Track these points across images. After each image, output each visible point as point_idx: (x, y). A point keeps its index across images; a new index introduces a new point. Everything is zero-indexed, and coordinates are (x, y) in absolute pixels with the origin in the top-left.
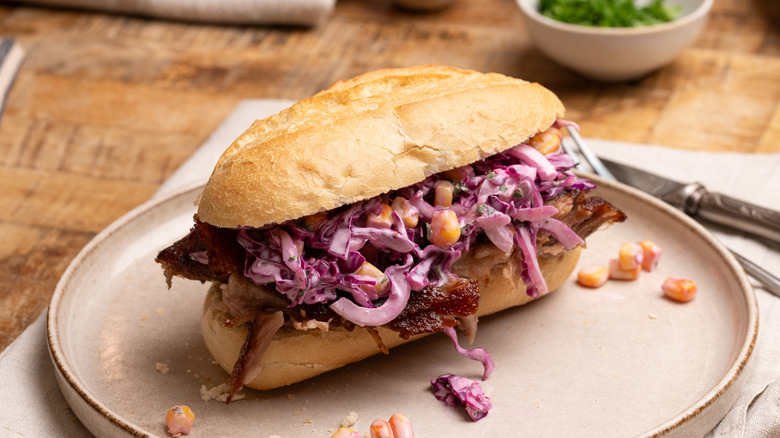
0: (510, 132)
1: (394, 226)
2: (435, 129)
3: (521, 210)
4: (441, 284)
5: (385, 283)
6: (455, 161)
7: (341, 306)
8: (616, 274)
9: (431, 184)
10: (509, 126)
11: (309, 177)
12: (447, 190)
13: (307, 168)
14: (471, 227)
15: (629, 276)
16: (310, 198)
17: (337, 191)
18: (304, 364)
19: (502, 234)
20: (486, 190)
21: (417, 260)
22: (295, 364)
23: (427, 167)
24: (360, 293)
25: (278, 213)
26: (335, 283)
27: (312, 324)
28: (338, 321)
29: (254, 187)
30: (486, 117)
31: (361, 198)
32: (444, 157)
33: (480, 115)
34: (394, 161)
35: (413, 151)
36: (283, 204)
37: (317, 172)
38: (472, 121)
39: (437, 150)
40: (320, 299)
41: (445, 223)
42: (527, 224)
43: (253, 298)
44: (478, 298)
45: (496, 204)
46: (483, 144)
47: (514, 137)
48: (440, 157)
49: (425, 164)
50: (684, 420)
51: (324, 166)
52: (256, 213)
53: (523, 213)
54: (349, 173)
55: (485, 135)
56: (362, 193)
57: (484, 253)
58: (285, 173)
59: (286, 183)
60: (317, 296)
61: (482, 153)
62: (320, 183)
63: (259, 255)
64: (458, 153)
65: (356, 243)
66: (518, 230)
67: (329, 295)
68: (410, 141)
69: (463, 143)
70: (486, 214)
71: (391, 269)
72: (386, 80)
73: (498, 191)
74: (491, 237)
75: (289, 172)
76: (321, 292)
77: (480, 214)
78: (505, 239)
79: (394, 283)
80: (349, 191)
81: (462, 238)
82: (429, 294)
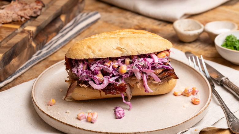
0: (148, 50)
1: (109, 66)
2: (127, 45)
3: (144, 69)
4: (119, 83)
5: (103, 80)
6: (130, 54)
7: (91, 83)
8: (184, 94)
9: (124, 58)
10: (149, 48)
11: (89, 49)
12: (128, 60)
13: (89, 47)
14: (130, 71)
15: (187, 95)
16: (88, 55)
17: (95, 54)
18: (83, 96)
19: (138, 74)
20: (136, 63)
21: (113, 76)
22: (81, 95)
23: (122, 54)
24: (96, 81)
25: (79, 56)
26: (90, 77)
27: (83, 85)
28: (90, 86)
29: (76, 49)
30: (143, 45)
31: (101, 57)
32: (128, 52)
33: (141, 44)
34: (113, 50)
35: (119, 49)
36: (80, 55)
37: (91, 49)
38: (139, 45)
39: (126, 50)
40: (86, 80)
41: (122, 68)
42: (146, 73)
43: (74, 77)
44: (126, 89)
45: (137, 66)
46: (139, 51)
47: (149, 51)
48: (127, 52)
49: (122, 53)
50: (158, 130)
51: (93, 47)
52: (74, 56)
53: (144, 70)
54: (100, 51)
55: (140, 49)
56: (102, 56)
57: (133, 78)
58: (83, 47)
59: (83, 50)
60: (85, 79)
61: (138, 53)
62: (91, 51)
63: (75, 66)
64: (132, 52)
65: (98, 68)
66: (143, 74)
67: (89, 79)
68: (119, 46)
69: (134, 50)
70: (134, 68)
71: (106, 76)
72: (129, 32)
73: (139, 63)
74: (135, 74)
75: (84, 47)
76: (87, 78)
77: (132, 68)
78: (139, 75)
79: (105, 80)
80: (98, 55)
81: (127, 73)
82: (114, 85)
